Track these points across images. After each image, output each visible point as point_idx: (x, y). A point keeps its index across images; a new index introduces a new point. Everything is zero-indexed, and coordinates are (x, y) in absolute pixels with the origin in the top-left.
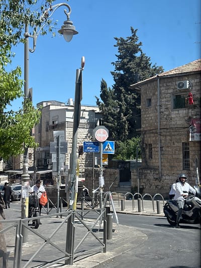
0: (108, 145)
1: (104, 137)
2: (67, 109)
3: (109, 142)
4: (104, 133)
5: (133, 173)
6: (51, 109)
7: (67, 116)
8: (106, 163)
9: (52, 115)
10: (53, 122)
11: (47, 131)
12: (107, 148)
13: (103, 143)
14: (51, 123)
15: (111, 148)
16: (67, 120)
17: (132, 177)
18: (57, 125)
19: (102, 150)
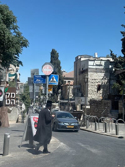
0: (53, 78)
1: (49, 72)
2: (89, 59)
3: (54, 76)
4: (50, 68)
5: (120, 103)
6: (81, 60)
7: (89, 65)
8: (51, 92)
9: (82, 64)
10: (82, 69)
11: (79, 75)
12: (51, 80)
13: (49, 76)
14: (81, 70)
15: (55, 80)
16: (89, 67)
17: (120, 106)
18: (84, 71)
19: (48, 82)
